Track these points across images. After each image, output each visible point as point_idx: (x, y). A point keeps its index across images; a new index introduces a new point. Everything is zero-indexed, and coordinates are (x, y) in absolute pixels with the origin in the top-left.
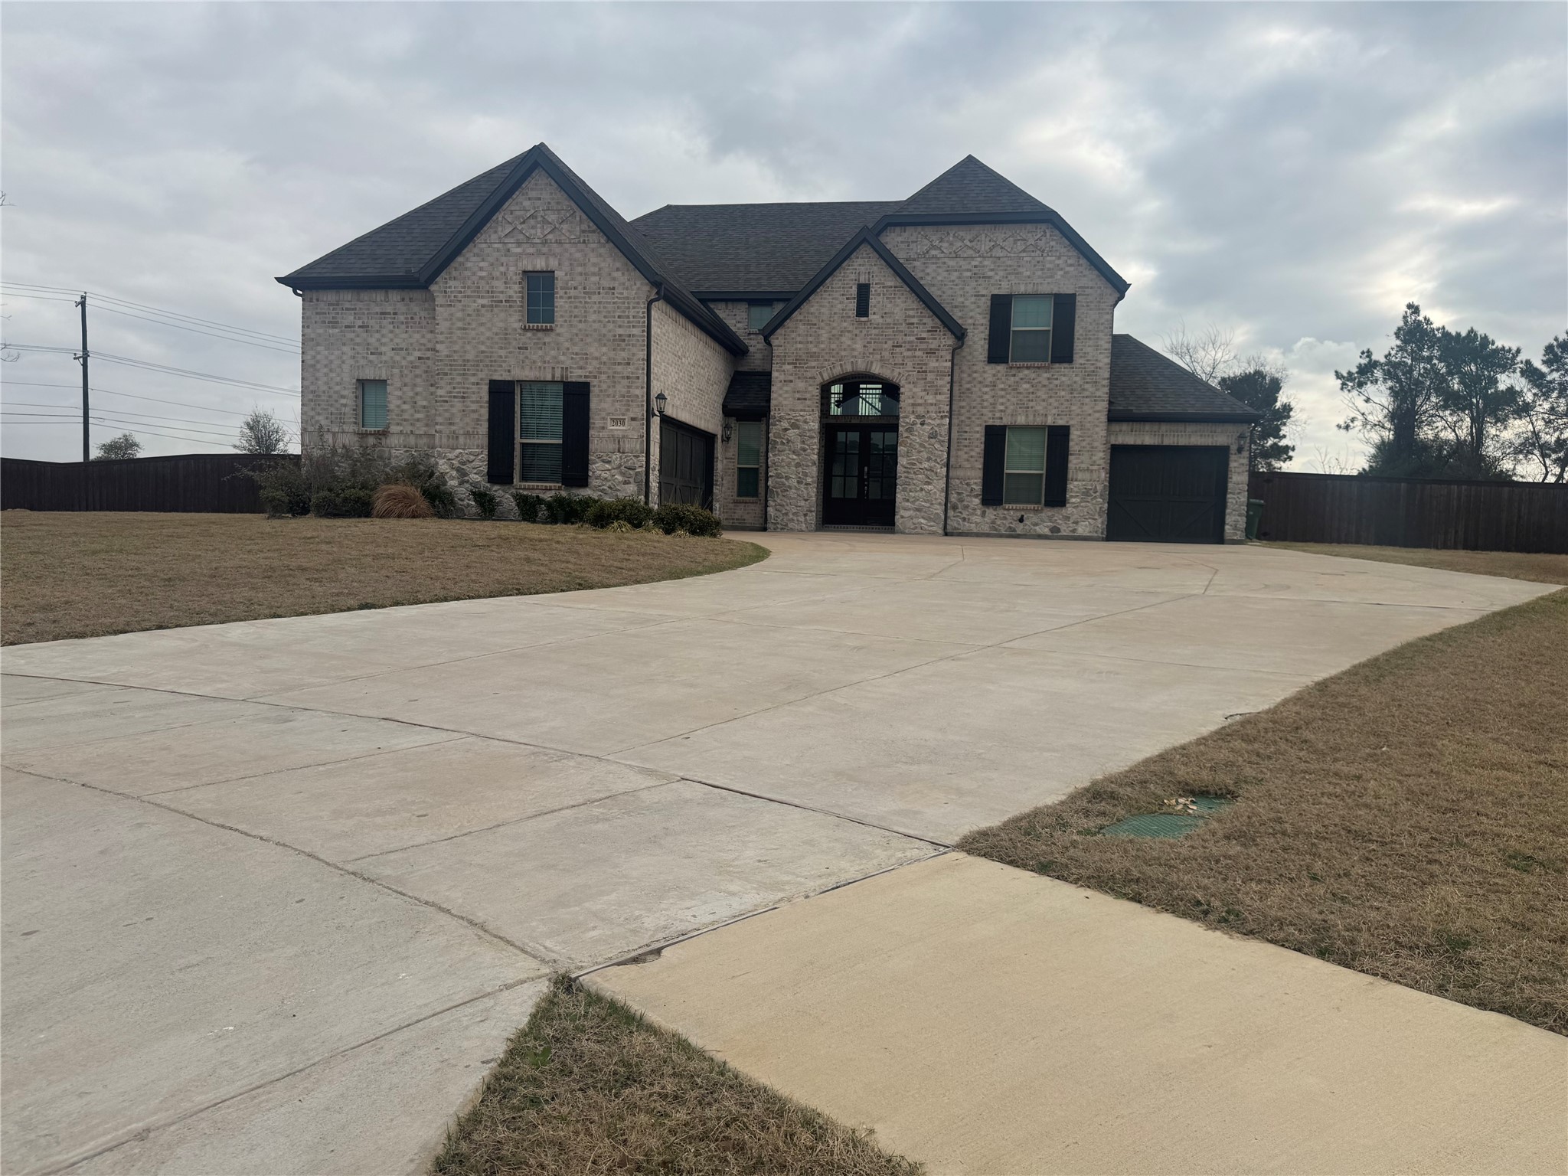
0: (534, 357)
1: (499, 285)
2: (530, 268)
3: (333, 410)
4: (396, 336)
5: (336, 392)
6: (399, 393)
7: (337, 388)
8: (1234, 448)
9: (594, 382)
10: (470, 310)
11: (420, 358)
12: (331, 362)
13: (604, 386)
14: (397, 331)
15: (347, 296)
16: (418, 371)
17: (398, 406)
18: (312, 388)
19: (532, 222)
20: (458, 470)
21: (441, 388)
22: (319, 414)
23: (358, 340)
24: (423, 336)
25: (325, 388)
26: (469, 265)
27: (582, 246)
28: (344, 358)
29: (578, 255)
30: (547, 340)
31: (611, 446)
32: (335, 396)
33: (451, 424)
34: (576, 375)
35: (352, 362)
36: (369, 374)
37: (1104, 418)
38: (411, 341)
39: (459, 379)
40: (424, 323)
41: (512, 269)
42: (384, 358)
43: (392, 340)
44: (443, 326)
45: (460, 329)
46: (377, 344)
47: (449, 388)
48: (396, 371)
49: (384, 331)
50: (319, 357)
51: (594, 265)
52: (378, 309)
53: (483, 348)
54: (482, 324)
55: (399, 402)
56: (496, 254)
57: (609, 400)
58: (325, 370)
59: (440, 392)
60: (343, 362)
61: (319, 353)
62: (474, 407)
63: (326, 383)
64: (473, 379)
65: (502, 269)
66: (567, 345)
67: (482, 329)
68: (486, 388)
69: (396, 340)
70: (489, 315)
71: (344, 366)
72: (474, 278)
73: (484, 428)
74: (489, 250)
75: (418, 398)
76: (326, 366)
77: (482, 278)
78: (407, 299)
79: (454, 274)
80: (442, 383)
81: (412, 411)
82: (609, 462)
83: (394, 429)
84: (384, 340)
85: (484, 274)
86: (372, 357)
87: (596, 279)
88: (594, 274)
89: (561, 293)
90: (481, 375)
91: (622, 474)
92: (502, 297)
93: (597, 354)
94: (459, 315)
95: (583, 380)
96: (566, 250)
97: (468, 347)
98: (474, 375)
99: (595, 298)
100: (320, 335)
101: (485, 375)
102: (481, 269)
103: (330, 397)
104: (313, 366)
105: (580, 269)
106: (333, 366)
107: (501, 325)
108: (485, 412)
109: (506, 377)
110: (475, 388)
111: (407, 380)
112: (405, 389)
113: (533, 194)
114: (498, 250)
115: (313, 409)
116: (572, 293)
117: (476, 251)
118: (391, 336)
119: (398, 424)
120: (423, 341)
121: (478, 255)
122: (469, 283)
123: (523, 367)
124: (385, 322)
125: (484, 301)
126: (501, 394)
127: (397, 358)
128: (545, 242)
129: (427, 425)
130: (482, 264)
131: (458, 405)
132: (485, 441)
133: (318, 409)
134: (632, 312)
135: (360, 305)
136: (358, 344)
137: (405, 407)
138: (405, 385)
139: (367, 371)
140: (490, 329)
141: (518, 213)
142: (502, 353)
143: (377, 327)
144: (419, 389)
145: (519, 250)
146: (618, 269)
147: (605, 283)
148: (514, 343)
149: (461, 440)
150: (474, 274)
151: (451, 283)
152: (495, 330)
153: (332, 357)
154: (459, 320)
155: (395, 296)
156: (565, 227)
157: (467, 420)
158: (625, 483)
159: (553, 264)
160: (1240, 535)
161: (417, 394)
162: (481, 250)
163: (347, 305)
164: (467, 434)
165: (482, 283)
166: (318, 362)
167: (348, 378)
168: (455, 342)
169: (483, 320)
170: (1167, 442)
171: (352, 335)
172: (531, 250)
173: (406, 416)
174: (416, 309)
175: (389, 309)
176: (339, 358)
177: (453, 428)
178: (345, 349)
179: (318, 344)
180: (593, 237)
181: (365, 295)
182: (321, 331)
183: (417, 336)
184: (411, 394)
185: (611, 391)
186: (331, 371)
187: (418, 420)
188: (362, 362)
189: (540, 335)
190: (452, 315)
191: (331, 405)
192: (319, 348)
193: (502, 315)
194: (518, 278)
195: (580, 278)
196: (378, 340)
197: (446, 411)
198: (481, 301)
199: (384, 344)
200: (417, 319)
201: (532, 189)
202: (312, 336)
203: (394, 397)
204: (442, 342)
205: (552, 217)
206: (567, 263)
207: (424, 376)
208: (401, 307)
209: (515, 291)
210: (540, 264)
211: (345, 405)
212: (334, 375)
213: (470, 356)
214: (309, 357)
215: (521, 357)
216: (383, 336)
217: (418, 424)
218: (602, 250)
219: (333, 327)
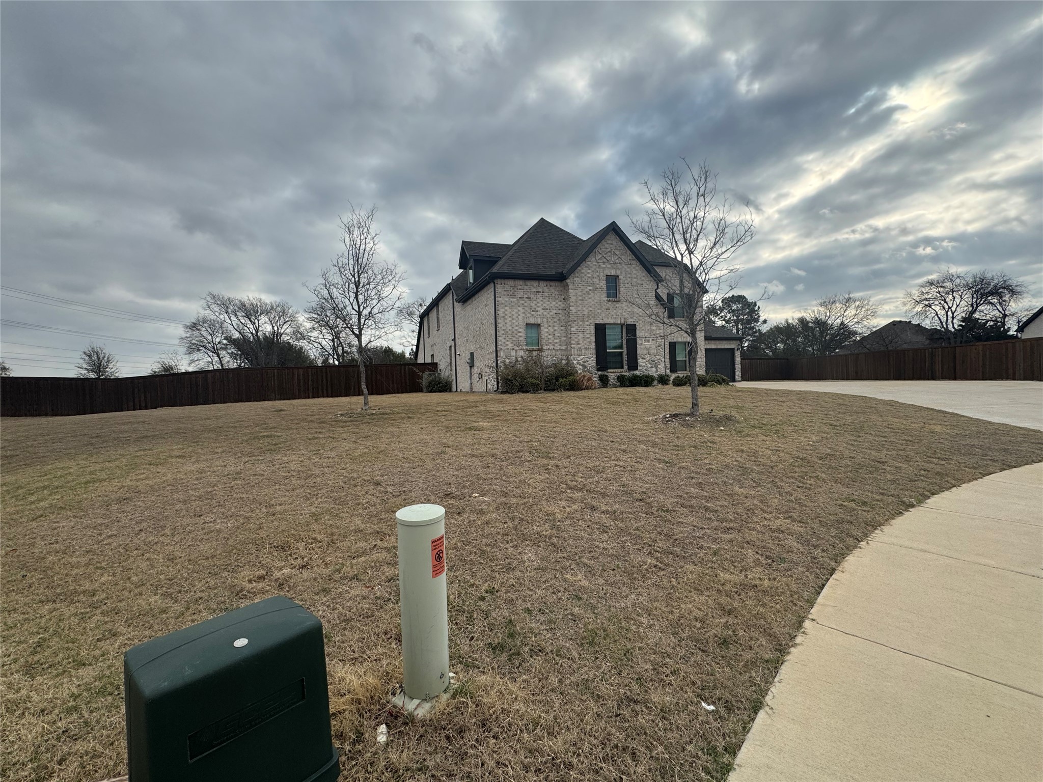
0: (613, 313)
1: (596, 281)
2: (609, 274)
3: (514, 339)
4: (544, 303)
5: (516, 330)
6: (547, 330)
7: (517, 328)
8: (736, 349)
9: (637, 324)
10: (584, 292)
11: (556, 313)
12: (513, 315)
13: (641, 326)
14: (544, 300)
15: (521, 282)
16: (555, 320)
17: (547, 336)
18: (503, 328)
19: (609, 254)
20: (583, 366)
21: (573, 327)
22: (508, 341)
23: (526, 304)
24: (557, 303)
25: (510, 328)
26: (583, 271)
27: (629, 266)
28: (519, 313)
29: (628, 270)
30: (617, 305)
31: (645, 352)
32: (515, 332)
33: (578, 344)
34: (630, 321)
35: (523, 315)
36: (532, 321)
37: (703, 339)
38: (551, 305)
39: (581, 323)
40: (557, 297)
41: (602, 274)
42: (539, 313)
43: (542, 305)
44: (573, 299)
45: (580, 300)
46: (535, 307)
47: (577, 327)
48: (545, 319)
49: (538, 300)
50: (506, 312)
51: (635, 274)
52: (535, 290)
53: (591, 309)
54: (590, 298)
55: (546, 335)
56: (595, 267)
57: (643, 332)
58: (510, 319)
59: (573, 329)
60: (519, 315)
61: (506, 310)
62: (588, 336)
63: (511, 326)
64: (587, 323)
65: (598, 274)
66: (625, 308)
67: (590, 300)
68: (593, 327)
69: (544, 305)
70: (593, 294)
71: (519, 317)
72: (586, 277)
73: (593, 346)
74: (591, 265)
75: (556, 332)
76: (510, 317)
77: (589, 277)
78: (549, 286)
79: (577, 275)
80: (574, 325)
81: (553, 339)
82: (644, 359)
83: (545, 348)
84: (538, 305)
85: (590, 275)
86: (533, 313)
87: (635, 280)
88: (635, 278)
89: (622, 285)
90: (590, 321)
91: (650, 364)
92: (598, 286)
93: (638, 312)
94: (580, 294)
95: (632, 323)
96: (623, 267)
97: (584, 309)
98: (587, 321)
99: (635, 288)
100: (506, 301)
101: (592, 321)
102: (588, 273)
103: (513, 332)
104: (504, 317)
105: (629, 275)
106: (514, 317)
107: (598, 299)
108: (593, 338)
109: (601, 322)
110: (588, 327)
111: (550, 324)
112: (549, 328)
113: (609, 242)
114: (595, 265)
115: (504, 339)
116: (627, 285)
117: (586, 265)
118: (542, 302)
119: (547, 345)
120: (556, 305)
121: (587, 267)
122: (584, 279)
123: (608, 318)
124: (538, 296)
125: (591, 288)
126: (600, 330)
127: (545, 313)
128: (615, 263)
129: (560, 345)
130: (589, 271)
131: (581, 335)
132: (594, 352)
133: (507, 339)
134: (650, 295)
135: (526, 287)
136: (526, 306)
137: (550, 337)
138: (550, 326)
139: (531, 320)
140: (593, 301)
141: (603, 249)
142: (599, 311)
143: (535, 298)
144: (556, 328)
145: (604, 266)
146: (644, 276)
147: (640, 282)
148: (604, 307)
149: (583, 351)
150: (586, 275)
151: (576, 279)
152: (595, 301)
153: (513, 313)
154: (580, 296)
155: (542, 284)
156: (623, 257)
157: (585, 342)
158: (652, 367)
159: (618, 273)
160: (740, 379)
161: (555, 330)
162: (588, 265)
163: (520, 287)
164: (586, 349)
165: (589, 280)
166: (506, 315)
167: (522, 323)
168: (579, 306)
169: (590, 296)
170: (719, 347)
171: (523, 302)
172: (609, 266)
173: (550, 341)
174: (553, 290)
175: (540, 290)
176: (517, 313)
177: (579, 346)
178: (519, 308)
179: (506, 306)
180: (634, 262)
181: (529, 283)
182: (507, 300)
183: (554, 303)
184: (552, 331)
185: (644, 328)
186: (513, 319)
187: (556, 343)
188: (529, 315)
189: (615, 303)
190: (577, 293)
191: (514, 337)
192: (506, 308)
193: (598, 294)
194: (605, 278)
195: (629, 279)
196: (536, 305)
197: (576, 338)
198: (589, 288)
199: (539, 307)
200: (553, 295)
201: (608, 240)
202: (503, 302)
203: (544, 330)
204: (573, 306)
205: (617, 253)
206: (624, 273)
207: (558, 322)
208: (546, 289)
209: (603, 284)
210: (613, 273)
211: (520, 336)
212: (514, 321)
213: (586, 313)
214: (501, 312)
215: (607, 313)
216: (538, 303)
217: (556, 345)
218: (637, 268)
219: (513, 298)
